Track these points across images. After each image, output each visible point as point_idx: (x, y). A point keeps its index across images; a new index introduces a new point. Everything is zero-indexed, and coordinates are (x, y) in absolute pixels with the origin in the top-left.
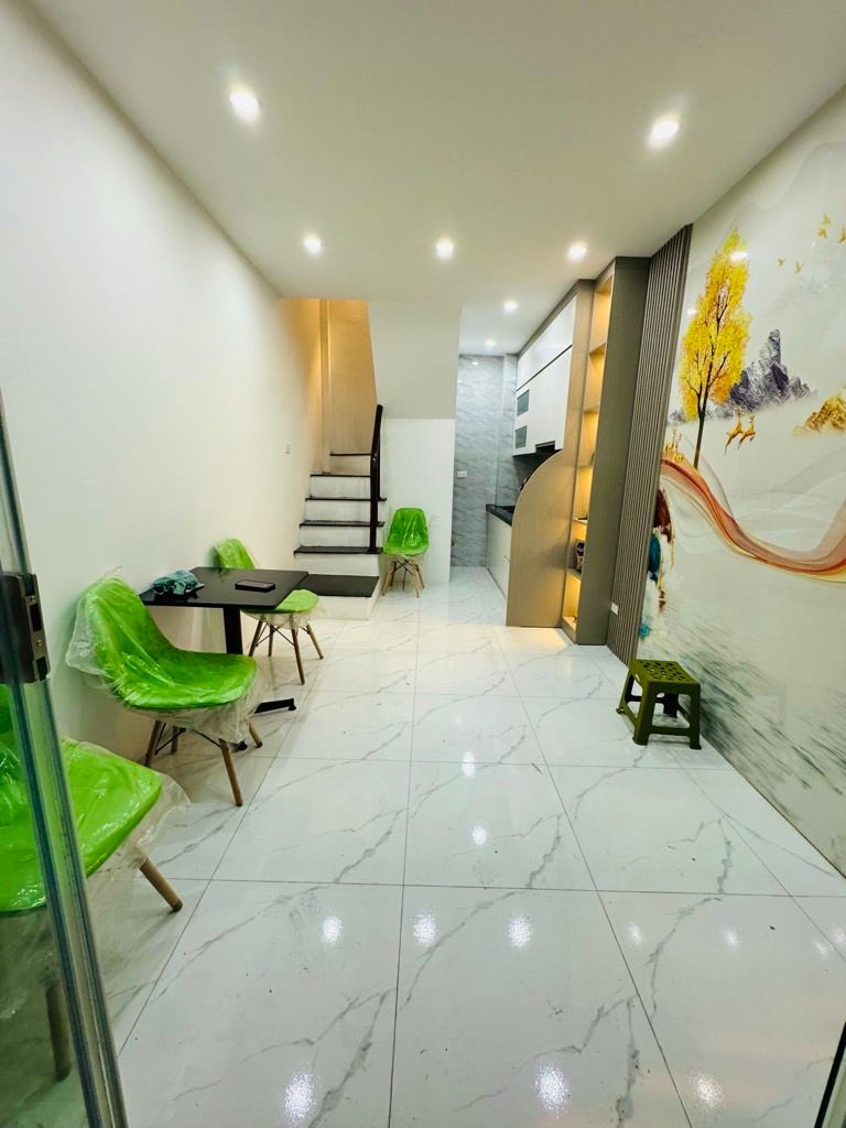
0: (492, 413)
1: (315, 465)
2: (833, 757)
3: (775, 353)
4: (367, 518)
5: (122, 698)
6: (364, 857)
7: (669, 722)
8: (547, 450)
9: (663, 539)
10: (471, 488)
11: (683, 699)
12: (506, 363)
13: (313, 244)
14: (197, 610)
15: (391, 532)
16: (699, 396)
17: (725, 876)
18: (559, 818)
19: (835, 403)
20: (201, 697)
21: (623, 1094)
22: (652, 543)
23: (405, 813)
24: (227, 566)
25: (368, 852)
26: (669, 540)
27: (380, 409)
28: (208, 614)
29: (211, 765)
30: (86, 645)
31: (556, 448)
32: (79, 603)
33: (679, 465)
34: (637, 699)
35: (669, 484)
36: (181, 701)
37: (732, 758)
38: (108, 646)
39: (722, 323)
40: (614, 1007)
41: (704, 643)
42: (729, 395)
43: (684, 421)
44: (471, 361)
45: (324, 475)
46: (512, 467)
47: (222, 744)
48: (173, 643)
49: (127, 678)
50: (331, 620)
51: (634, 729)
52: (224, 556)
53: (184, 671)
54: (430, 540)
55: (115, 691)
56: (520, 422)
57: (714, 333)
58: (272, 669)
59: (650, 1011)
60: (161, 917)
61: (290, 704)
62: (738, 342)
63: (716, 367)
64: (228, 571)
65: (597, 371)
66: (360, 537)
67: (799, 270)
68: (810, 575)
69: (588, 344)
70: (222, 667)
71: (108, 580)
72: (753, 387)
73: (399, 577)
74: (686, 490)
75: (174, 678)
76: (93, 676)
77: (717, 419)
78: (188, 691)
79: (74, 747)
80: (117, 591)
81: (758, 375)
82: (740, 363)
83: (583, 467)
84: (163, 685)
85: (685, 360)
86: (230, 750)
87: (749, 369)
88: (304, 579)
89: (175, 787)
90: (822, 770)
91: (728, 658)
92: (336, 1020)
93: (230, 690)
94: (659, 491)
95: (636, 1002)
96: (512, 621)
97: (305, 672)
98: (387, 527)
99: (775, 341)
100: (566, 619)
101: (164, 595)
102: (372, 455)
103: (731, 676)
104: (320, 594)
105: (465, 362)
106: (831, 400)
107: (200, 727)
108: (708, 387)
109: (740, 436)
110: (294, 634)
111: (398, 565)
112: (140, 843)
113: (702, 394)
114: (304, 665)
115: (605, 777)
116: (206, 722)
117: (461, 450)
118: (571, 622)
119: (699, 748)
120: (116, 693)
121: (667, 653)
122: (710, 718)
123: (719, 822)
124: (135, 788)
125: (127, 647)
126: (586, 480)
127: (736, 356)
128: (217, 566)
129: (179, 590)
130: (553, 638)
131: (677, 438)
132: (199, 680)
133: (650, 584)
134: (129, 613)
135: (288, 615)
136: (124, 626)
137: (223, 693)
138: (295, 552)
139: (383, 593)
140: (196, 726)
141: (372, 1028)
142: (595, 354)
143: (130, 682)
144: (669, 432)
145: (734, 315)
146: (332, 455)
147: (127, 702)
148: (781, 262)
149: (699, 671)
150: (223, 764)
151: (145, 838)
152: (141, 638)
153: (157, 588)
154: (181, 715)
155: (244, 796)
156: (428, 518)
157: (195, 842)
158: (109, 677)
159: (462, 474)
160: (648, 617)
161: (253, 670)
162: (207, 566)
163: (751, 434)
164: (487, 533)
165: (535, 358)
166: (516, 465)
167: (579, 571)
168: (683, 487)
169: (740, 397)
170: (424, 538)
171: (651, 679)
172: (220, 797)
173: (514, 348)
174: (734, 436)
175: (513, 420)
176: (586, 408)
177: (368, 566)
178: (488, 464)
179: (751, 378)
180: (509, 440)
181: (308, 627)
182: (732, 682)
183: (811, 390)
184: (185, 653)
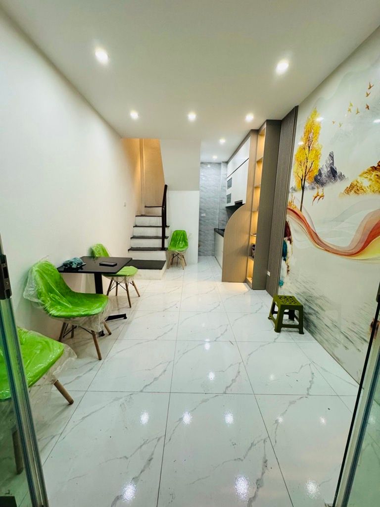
0: (216, 188)
1: (137, 211)
2: (357, 336)
3: (331, 161)
4: (160, 235)
5: (49, 313)
6: (154, 381)
7: (291, 323)
8: (239, 204)
9: (288, 243)
10: (207, 221)
11: (296, 312)
12: (222, 166)
13: (134, 115)
14: (83, 274)
15: (172, 241)
16: (302, 180)
17: (310, 388)
18: (240, 364)
19: (355, 183)
20: (83, 312)
21: (260, 477)
22: (284, 245)
23: (172, 362)
24: (97, 256)
25: (156, 379)
26: (291, 243)
27: (166, 186)
28: (88, 277)
29: (88, 343)
30: (33, 289)
31: (243, 203)
32: (30, 271)
33: (294, 210)
34: (276, 313)
35: (291, 219)
36: (74, 314)
37: (318, 338)
38: (42, 290)
39: (311, 148)
40: (258, 442)
41: (305, 288)
42: (313, 180)
43: (296, 191)
44: (207, 165)
45: (142, 216)
46: (225, 212)
47: (93, 333)
48: (72, 289)
49: (51, 303)
50: (144, 280)
51: (274, 325)
52: (96, 252)
53: (76, 301)
54: (189, 244)
55: (45, 309)
56: (228, 192)
57: (307, 152)
58: (117, 301)
59: (274, 444)
60: (64, 407)
61: (124, 316)
62: (317, 156)
63: (308, 167)
64: (97, 257)
65: (259, 170)
66: (158, 243)
67: (340, 126)
68: (346, 257)
69: (256, 158)
70: (93, 299)
71: (43, 261)
72: (323, 176)
73: (175, 261)
74: (297, 221)
75: (72, 304)
76: (35, 303)
77: (308, 190)
78: (78, 310)
79: (27, 332)
80: (46, 266)
81: (325, 171)
82: (318, 166)
83: (254, 212)
84: (67, 307)
85: (296, 165)
86: (97, 336)
87: (321, 168)
88: (130, 261)
89: (70, 350)
90: (353, 341)
91: (315, 294)
92: (138, 448)
93: (96, 309)
94: (286, 222)
95: (268, 440)
96: (224, 280)
97: (131, 303)
98: (169, 239)
99: (332, 156)
100: (248, 278)
101: (68, 268)
102: (163, 207)
103: (316, 302)
104: (139, 268)
105: (204, 166)
106: (354, 182)
107: (83, 325)
108: (305, 176)
109: (318, 197)
110: (127, 286)
111: (175, 255)
112: (54, 374)
113: (303, 180)
114: (131, 300)
115: (261, 346)
116: (85, 323)
117: (203, 204)
118: (250, 280)
119: (303, 333)
120: (46, 310)
121: (290, 292)
122: (307, 320)
123: (310, 365)
124: (52, 350)
125: (50, 290)
126: (255, 218)
127: (317, 162)
128: (92, 256)
129: (74, 266)
130: (242, 287)
131: (293, 198)
132: (83, 305)
133: (283, 263)
134: (52, 276)
135: (124, 277)
136: (49, 281)
137: (93, 310)
138: (129, 250)
139: (168, 268)
140: (81, 325)
141: (153, 452)
142: (259, 162)
143: (52, 306)
144: (290, 195)
145: (315, 145)
146: (146, 207)
147: (50, 314)
148: (334, 122)
149: (304, 300)
150: (93, 342)
151: (56, 371)
152: (57, 287)
153: (65, 265)
154: (75, 320)
155: (102, 356)
156: (188, 235)
157: (80, 375)
158: (43, 303)
159: (203, 215)
160: (282, 277)
161: (106, 301)
162: (88, 256)
163: (322, 196)
164: (215, 241)
165: (234, 164)
166: (227, 211)
167: (253, 257)
168: (296, 220)
169: (318, 181)
170: (186, 244)
171: (282, 303)
172: (92, 356)
173: (226, 159)
174: (316, 197)
175: (226, 190)
176: (255, 185)
177: (161, 256)
178: (215, 210)
179: (322, 172)
180: (224, 200)
181: (133, 282)
182: (316, 304)
183: (346, 177)
184: (77, 293)
